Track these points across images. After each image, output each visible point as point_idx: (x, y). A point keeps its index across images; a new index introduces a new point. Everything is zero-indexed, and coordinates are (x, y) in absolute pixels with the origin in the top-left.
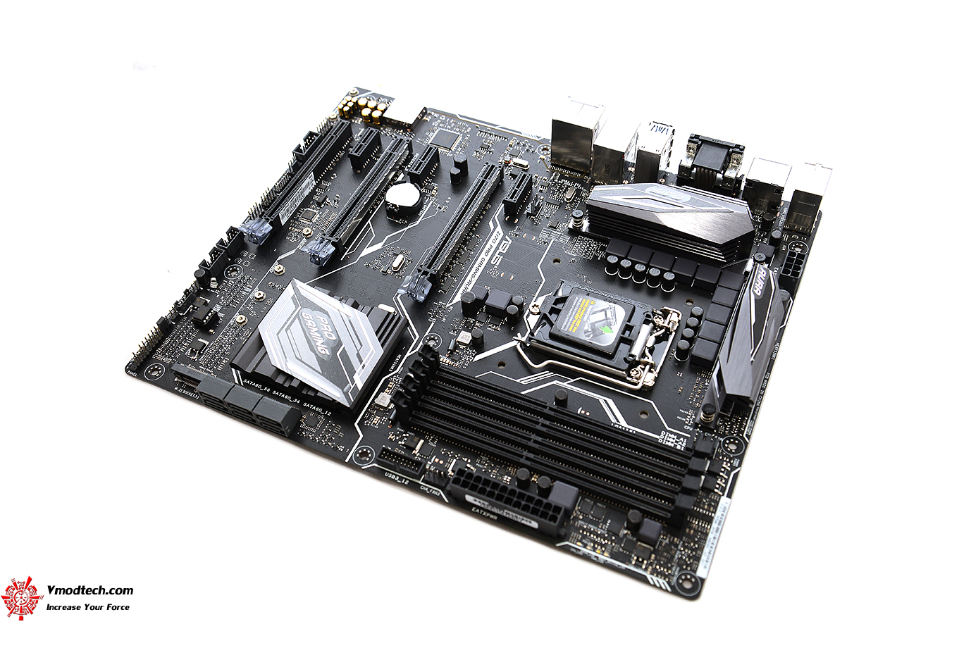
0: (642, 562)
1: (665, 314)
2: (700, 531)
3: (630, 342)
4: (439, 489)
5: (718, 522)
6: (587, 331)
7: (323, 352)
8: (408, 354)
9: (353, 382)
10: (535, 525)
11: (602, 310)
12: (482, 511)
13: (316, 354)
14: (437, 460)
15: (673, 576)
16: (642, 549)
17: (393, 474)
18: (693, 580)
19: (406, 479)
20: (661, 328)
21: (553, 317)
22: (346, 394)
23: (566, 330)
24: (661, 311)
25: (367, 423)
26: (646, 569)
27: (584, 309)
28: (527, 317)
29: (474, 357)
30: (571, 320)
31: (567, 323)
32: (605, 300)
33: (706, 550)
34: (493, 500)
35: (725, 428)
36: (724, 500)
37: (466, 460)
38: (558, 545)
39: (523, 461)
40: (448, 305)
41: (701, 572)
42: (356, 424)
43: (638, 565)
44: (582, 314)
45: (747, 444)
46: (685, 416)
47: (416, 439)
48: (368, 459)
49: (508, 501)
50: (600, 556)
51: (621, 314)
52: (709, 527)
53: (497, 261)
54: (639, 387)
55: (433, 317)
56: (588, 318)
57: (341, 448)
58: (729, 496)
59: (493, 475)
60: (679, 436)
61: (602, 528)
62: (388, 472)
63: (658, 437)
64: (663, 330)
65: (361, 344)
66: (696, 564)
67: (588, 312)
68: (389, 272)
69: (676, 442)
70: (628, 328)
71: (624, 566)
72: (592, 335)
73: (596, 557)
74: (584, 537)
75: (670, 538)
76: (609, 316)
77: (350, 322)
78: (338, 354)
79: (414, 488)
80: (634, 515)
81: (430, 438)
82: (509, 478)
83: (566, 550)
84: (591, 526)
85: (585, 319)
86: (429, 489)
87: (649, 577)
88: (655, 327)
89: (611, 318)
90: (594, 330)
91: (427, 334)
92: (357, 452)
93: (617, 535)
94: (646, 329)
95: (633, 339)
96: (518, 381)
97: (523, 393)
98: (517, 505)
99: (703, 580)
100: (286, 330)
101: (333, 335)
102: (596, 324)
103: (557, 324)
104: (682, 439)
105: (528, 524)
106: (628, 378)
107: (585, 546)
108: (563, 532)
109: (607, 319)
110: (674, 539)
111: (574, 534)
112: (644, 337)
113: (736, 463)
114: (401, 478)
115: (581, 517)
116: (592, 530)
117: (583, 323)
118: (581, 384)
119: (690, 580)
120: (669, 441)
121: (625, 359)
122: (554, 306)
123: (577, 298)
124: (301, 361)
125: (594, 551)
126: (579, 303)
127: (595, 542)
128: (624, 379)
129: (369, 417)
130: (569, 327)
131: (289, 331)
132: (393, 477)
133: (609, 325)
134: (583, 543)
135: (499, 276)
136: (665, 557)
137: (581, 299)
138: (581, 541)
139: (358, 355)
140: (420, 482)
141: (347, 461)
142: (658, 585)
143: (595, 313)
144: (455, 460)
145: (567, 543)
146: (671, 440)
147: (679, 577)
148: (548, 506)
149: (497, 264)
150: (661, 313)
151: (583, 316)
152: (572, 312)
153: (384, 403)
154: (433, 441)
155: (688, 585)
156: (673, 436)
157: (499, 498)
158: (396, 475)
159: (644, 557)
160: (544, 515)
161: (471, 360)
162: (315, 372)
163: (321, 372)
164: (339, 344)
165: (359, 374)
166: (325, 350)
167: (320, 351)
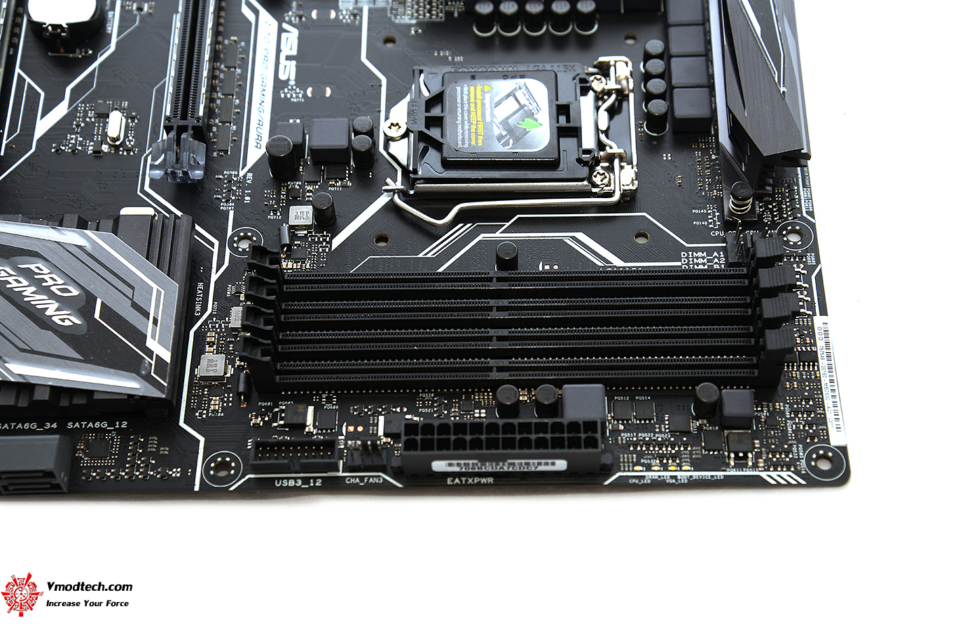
0: (746, 457)
1: (604, 70)
2: (807, 380)
3: (575, 132)
4: (378, 471)
5: (825, 355)
6: (500, 138)
7: (67, 323)
8: (214, 277)
9: (150, 353)
10: (561, 465)
11: (508, 96)
12: (464, 479)
13: (56, 332)
14: (351, 429)
15: (799, 459)
16: (736, 437)
17: (288, 479)
18: (830, 454)
19: (315, 479)
20: (609, 93)
21: (434, 133)
22: (148, 378)
23: (466, 146)
24: (595, 67)
25: (201, 414)
26: (755, 466)
27: (479, 102)
28: (386, 147)
29: (330, 243)
30: (466, 127)
31: (463, 134)
32: (505, 77)
33: (828, 403)
34: (484, 451)
35: (772, 213)
36: (818, 321)
37: (398, 410)
38: (607, 483)
39: (495, 375)
40: (242, 173)
41: (836, 440)
42: (182, 423)
43: (741, 464)
44: (479, 111)
45: (813, 226)
46: (704, 217)
47: (301, 408)
48: (232, 472)
49: (509, 444)
50: (679, 474)
51: (538, 91)
52: (816, 369)
53: (289, 71)
54: (616, 198)
55: (227, 201)
56: (492, 115)
57: (176, 473)
58: (824, 312)
59: (454, 415)
60: (710, 251)
61: (660, 432)
62: (279, 479)
63: (679, 264)
64: (614, 97)
65: (129, 286)
66: (822, 430)
67: (488, 106)
68: (105, 148)
69: (709, 261)
70: (563, 110)
71: (720, 474)
72: (511, 141)
73: (672, 477)
74: (641, 455)
75: (768, 406)
76: (523, 101)
77: (89, 255)
78: (97, 316)
79: (334, 487)
80: (706, 391)
81: (321, 398)
82: (483, 411)
83: (624, 486)
84: (643, 435)
85: (488, 119)
86: (362, 478)
87: (764, 475)
88: (601, 96)
89: (527, 103)
90: (511, 131)
91: (230, 233)
92: (207, 469)
93: (687, 433)
94: (587, 102)
95: (578, 125)
96: (421, 255)
97: (441, 270)
98: (525, 444)
99: (844, 449)
101: (70, 288)
102: (510, 121)
103: (448, 141)
104: (715, 254)
105: (550, 468)
106: (594, 190)
107: (649, 468)
108: (607, 459)
109: (522, 107)
110: (774, 406)
111: (624, 457)
112: (590, 116)
113: (811, 259)
114: (305, 480)
115: (621, 427)
116: (647, 439)
117: (487, 127)
118: (521, 225)
119: (825, 457)
120: (698, 264)
121: (579, 161)
122: (428, 114)
123: (459, 89)
124: (32, 352)
125: (666, 469)
126: (465, 98)
127: (661, 457)
128: (589, 194)
129: (200, 403)
130: (470, 139)
132: (292, 483)
133: (530, 115)
134: (643, 465)
135: (305, 96)
136: (774, 437)
137: (466, 89)
138: (638, 463)
139: (135, 306)
140: (341, 474)
141: (197, 488)
142: (783, 482)
143: (498, 104)
144: (382, 419)
145: (618, 474)
146: (700, 261)
147: (809, 459)
148: (574, 426)
149: (292, 77)
150: (595, 70)
151: (483, 115)
152: (462, 113)
153: (215, 371)
154: (329, 400)
155: (824, 466)
156: (700, 254)
157: (492, 444)
158: (295, 479)
159: (745, 448)
160: (575, 443)
161: (327, 250)
162: (70, 361)
163: (81, 358)
164: (90, 299)
165: (153, 337)
166: (69, 319)
167: (60, 323)
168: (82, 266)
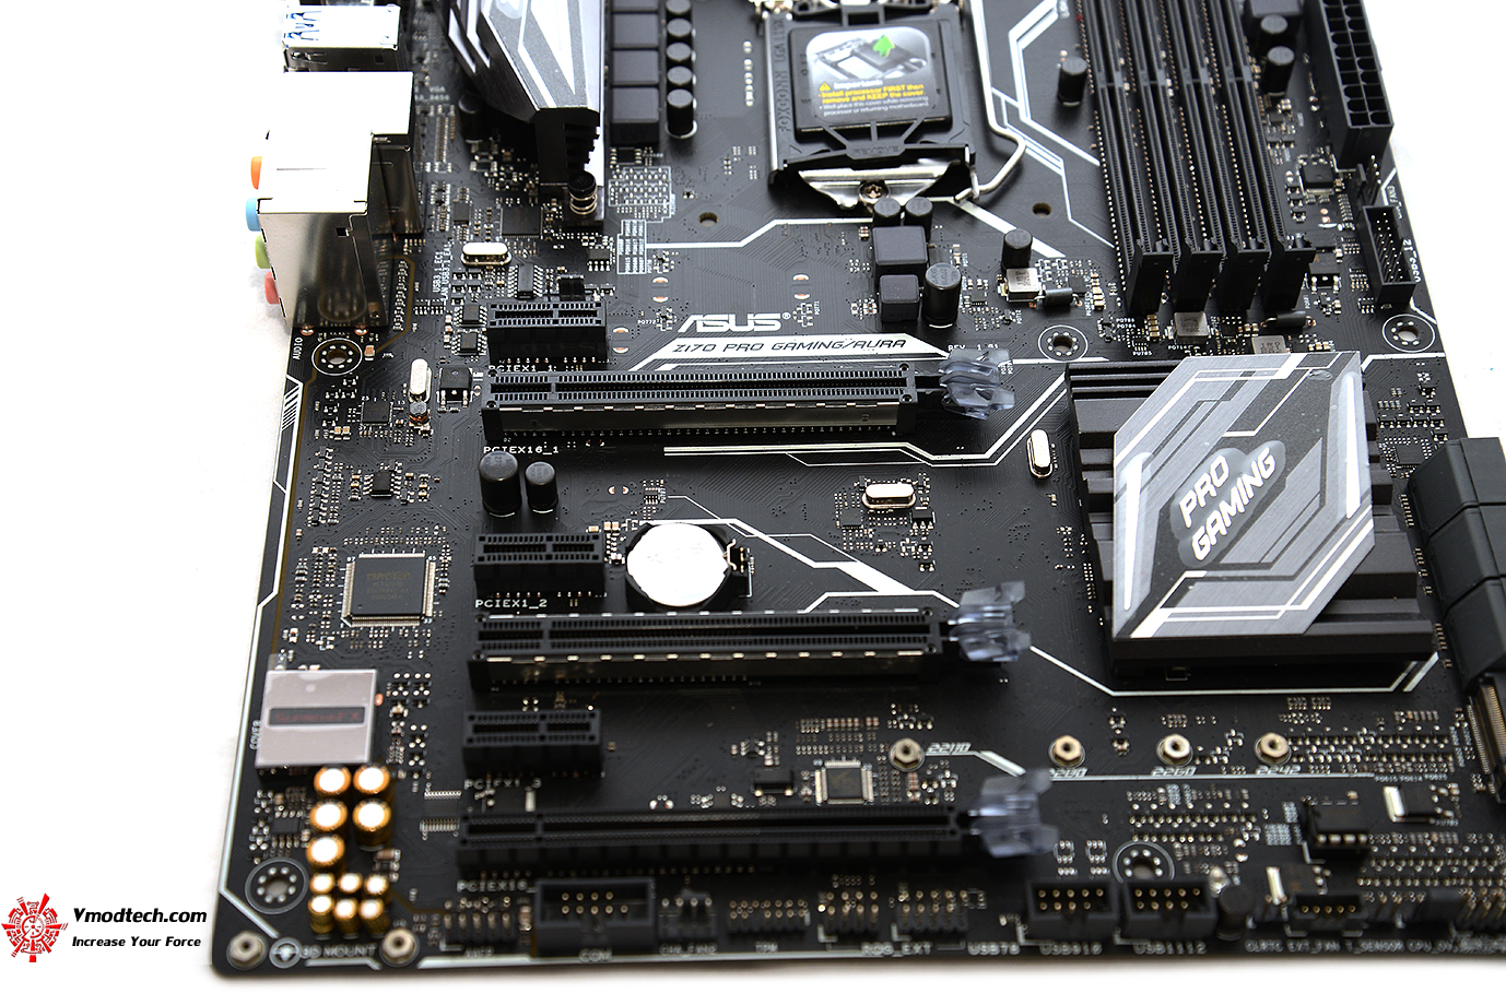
4: (1378, 192)
7: (1271, 461)
9: (1296, 375)
11: (836, 67)
13: (1286, 472)
14: (1324, 220)
22: (1336, 371)
23: (926, 99)
29: (1053, 260)
40: (950, 356)
48: (1410, 324)
53: (766, 320)
57: (1422, 378)
59: (1291, 128)
65: (1197, 406)
70: (857, 21)
72: (913, 60)
76: (844, 54)
77: (1155, 453)
78: (1252, 433)
82: (1282, 102)
89: (848, 50)
91: (1052, 360)
92: (1412, 348)
100: (1268, 566)
101: (1214, 466)
102: (880, 64)
109: (854, 55)
123: (828, 113)
124: (1322, 492)
131: (1268, 559)
133: (868, 46)
135: (808, 301)
137: (827, 107)
139: (1228, 396)
149: (778, 316)
152: (870, 106)
161: (1063, 261)
162: (1328, 452)
163: (1320, 441)
164: (1225, 443)
165: (1273, 373)
166: (1263, 462)
167: (1271, 469)
168: (1175, 459)
